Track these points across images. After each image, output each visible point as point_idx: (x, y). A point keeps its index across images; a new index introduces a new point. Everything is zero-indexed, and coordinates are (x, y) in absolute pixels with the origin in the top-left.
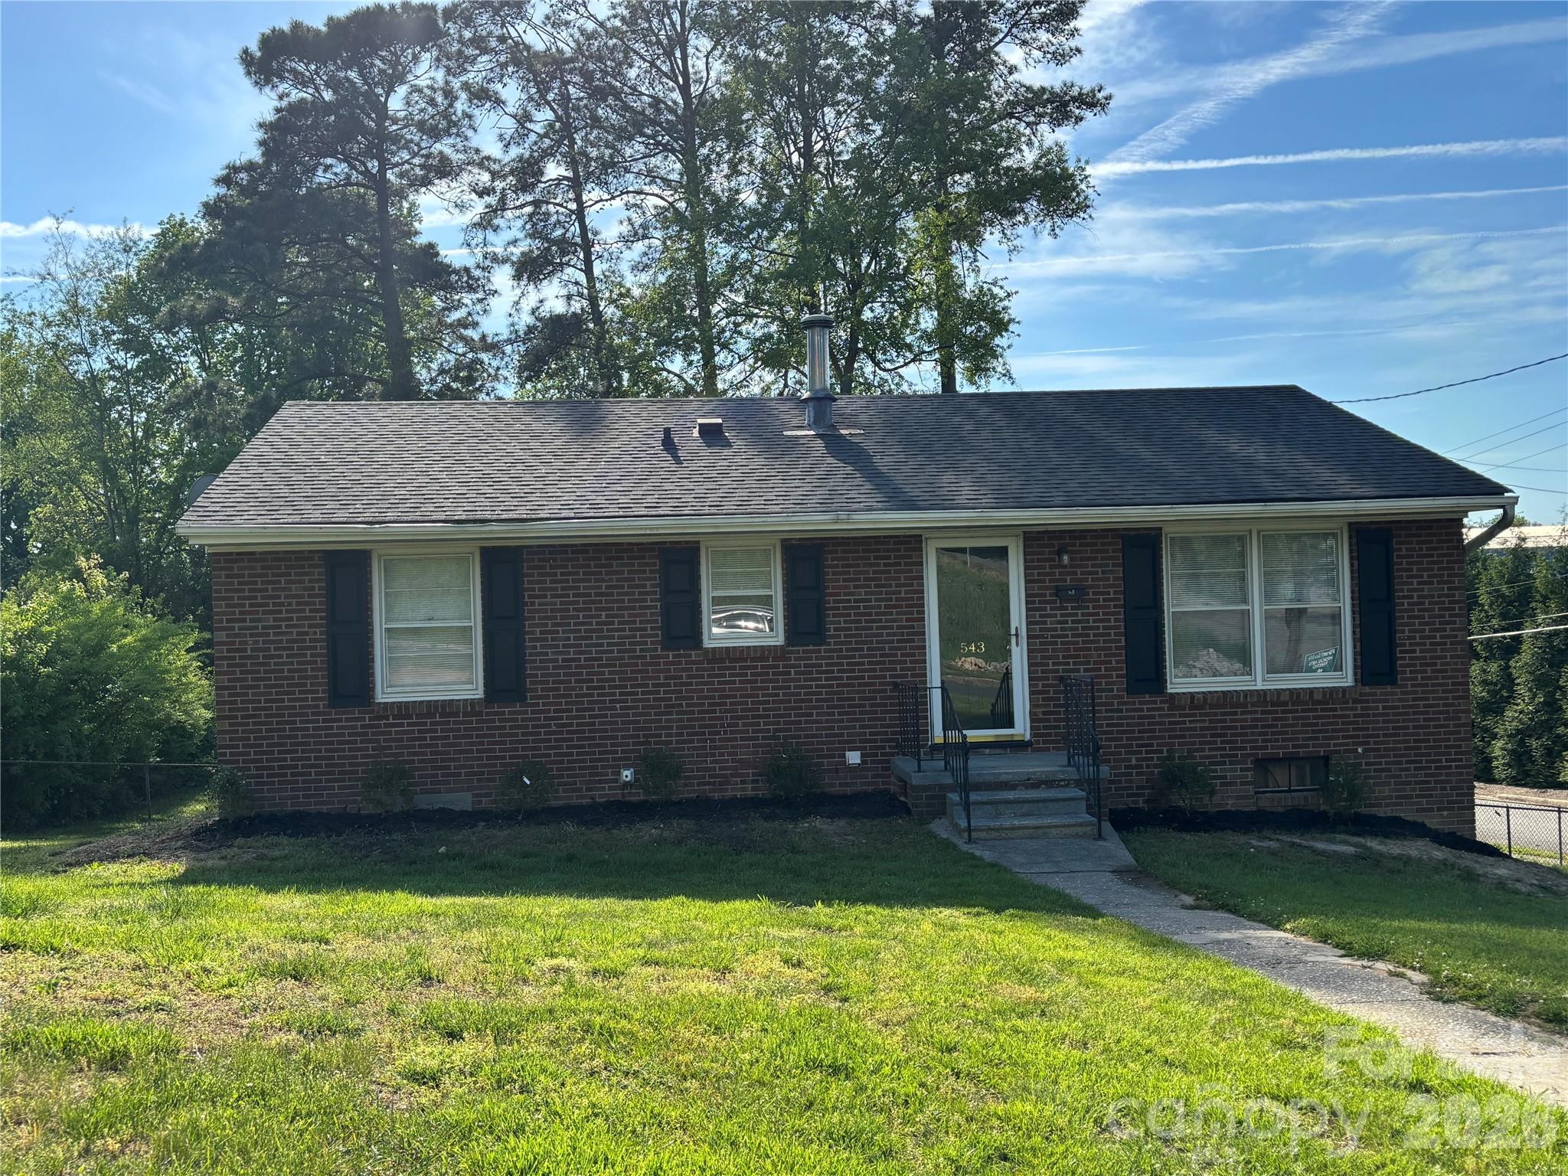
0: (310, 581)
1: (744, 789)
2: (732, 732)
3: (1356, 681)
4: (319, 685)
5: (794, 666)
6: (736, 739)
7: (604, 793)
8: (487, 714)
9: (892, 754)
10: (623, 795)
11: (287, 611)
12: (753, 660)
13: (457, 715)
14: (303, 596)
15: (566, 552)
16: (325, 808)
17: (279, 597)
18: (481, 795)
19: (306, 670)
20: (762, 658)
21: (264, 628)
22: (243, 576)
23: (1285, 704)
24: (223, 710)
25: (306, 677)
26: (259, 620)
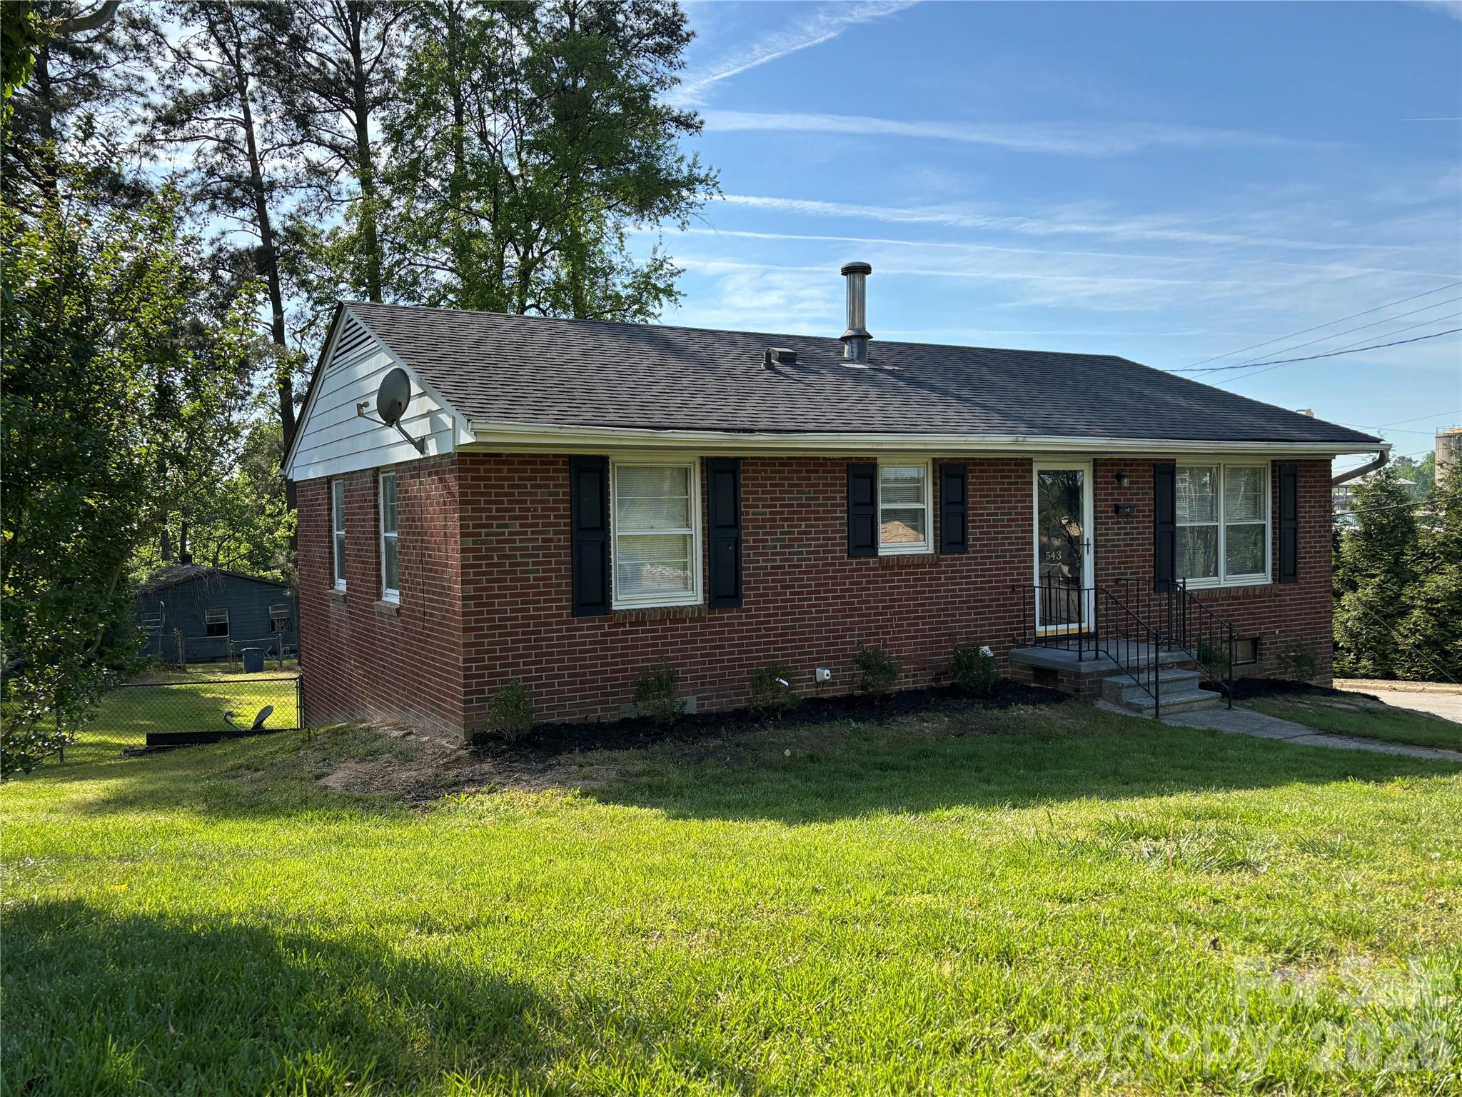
0: (555, 486)
1: (907, 683)
2: (899, 632)
3: (1274, 580)
4: (563, 593)
5: (944, 572)
6: (901, 639)
7: (805, 691)
8: (710, 620)
9: (1010, 648)
10: (817, 693)
11: (534, 517)
12: (916, 566)
13: (684, 621)
14: (548, 501)
15: (774, 465)
16: (567, 719)
17: (525, 502)
18: (705, 699)
19: (550, 578)
20: (922, 566)
21: (511, 534)
22: (489, 479)
23: (1238, 598)
24: (469, 622)
25: (550, 586)
26: (506, 526)
